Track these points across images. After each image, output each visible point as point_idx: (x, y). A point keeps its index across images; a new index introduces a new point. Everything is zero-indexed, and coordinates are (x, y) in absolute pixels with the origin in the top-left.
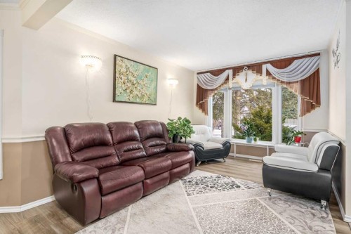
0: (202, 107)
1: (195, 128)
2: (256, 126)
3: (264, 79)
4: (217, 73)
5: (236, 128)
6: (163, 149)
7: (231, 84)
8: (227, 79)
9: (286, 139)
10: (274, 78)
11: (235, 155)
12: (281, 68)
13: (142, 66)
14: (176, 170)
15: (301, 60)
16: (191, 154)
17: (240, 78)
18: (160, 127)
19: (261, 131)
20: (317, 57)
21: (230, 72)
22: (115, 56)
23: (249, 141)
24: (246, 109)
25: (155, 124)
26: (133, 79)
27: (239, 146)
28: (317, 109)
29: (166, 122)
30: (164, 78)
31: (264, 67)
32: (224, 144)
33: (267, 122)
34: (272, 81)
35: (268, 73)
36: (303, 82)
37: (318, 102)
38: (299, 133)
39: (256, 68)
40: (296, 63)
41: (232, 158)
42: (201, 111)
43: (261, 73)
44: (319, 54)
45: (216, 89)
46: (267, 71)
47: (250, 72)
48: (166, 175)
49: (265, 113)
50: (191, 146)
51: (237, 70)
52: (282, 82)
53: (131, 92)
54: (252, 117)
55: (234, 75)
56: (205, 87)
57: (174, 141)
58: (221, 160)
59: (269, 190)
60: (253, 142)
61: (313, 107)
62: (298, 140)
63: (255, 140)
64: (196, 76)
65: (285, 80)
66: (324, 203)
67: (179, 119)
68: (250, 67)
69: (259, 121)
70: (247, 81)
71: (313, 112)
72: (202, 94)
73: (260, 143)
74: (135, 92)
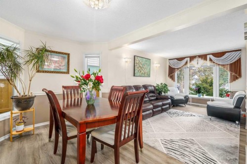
0: (172, 77)
1: (169, 88)
2: (203, 88)
3: (208, 63)
4: (180, 59)
5: (191, 89)
6: (155, 98)
7: (188, 65)
8: (187, 63)
9: (221, 95)
10: (214, 62)
11: (191, 103)
12: (218, 57)
13: (144, 59)
14: (164, 107)
15: (230, 53)
16: (169, 101)
17: (194, 62)
18: (153, 88)
19: (206, 91)
20: (239, 52)
21: (189, 59)
22: (135, 56)
23: (199, 96)
24: (196, 77)
25: (151, 86)
26: (141, 65)
27: (193, 99)
28: (239, 79)
29: (155, 85)
30: (153, 64)
31: (208, 57)
32: (185, 97)
33: (210, 86)
34: (212, 64)
35: (211, 60)
36: (231, 65)
37: (240, 75)
38: (229, 92)
39: (204, 57)
40: (227, 55)
41: (189, 105)
42: (171, 80)
43: (206, 60)
44: (240, 50)
45: (180, 68)
46: (210, 58)
47: (200, 59)
48: (160, 108)
49: (209, 81)
50: (169, 97)
51: (192, 58)
52: (219, 65)
53: (141, 72)
54: (200, 82)
55: (190, 61)
56: (173, 67)
57: (159, 95)
58: (184, 105)
59: (210, 117)
60: (202, 96)
61: (237, 78)
62: (228, 96)
63: (203, 95)
64: (168, 61)
65: (221, 63)
66: (237, 122)
67: (161, 84)
68: (200, 56)
69: (205, 85)
70: (198, 64)
71: (237, 81)
72: (171, 71)
73: (205, 97)
74: (142, 72)
